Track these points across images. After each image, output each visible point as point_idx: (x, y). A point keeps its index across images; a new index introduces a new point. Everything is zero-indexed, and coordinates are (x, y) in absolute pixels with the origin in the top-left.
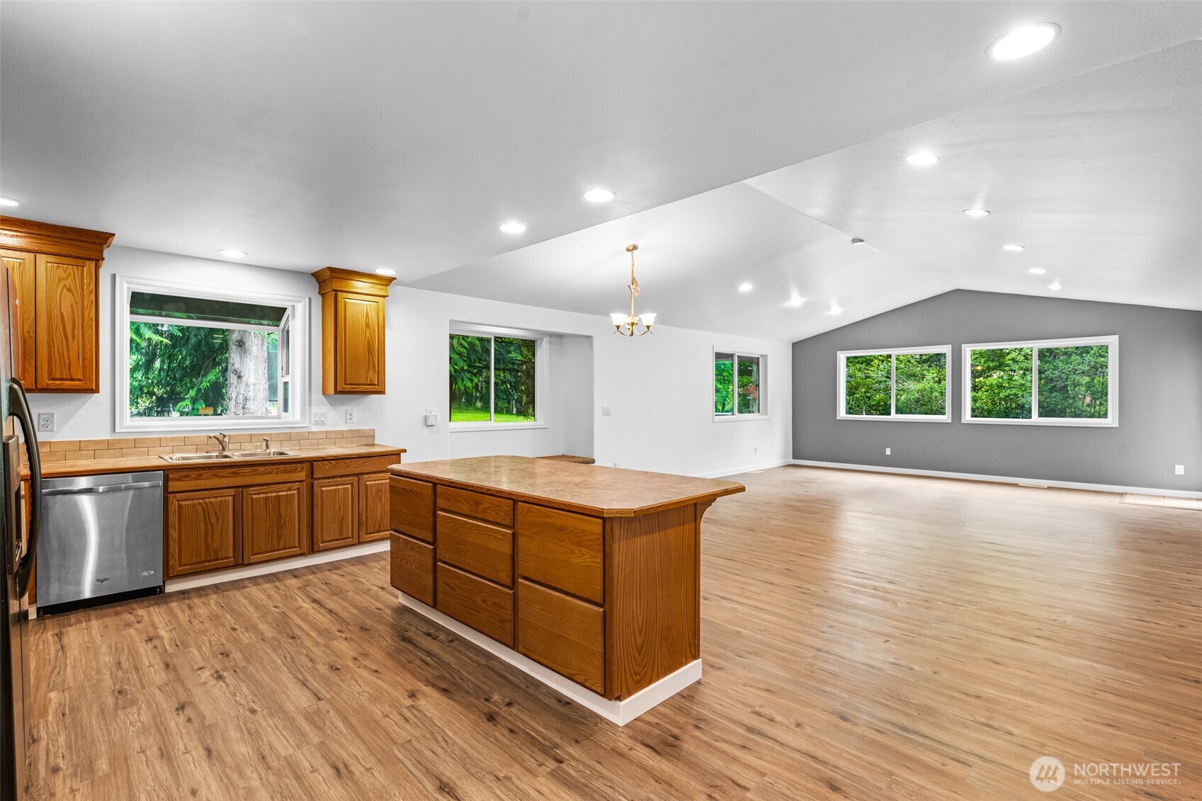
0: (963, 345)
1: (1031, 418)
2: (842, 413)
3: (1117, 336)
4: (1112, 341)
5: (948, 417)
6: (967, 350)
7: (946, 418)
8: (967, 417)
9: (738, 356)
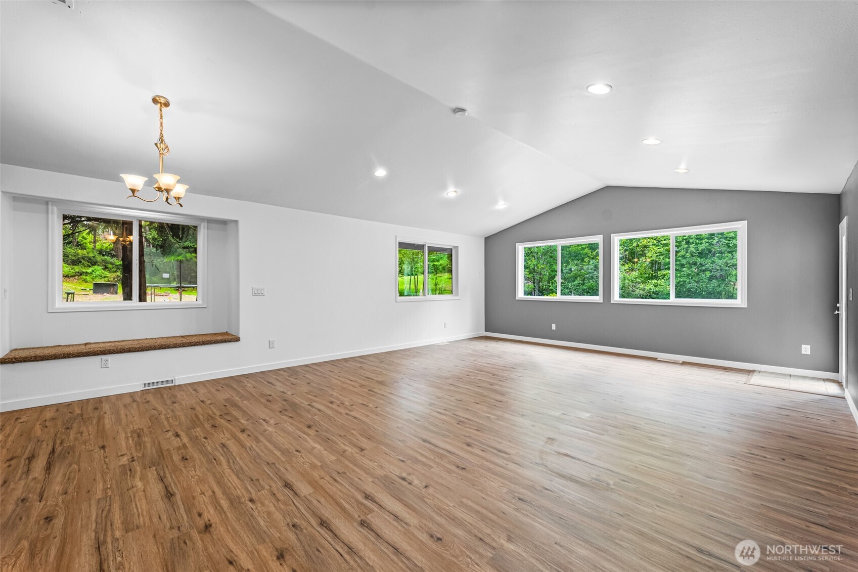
0: (612, 235)
1: (669, 299)
2: (520, 294)
3: (746, 221)
4: (741, 227)
5: (600, 298)
6: (617, 240)
7: (598, 299)
8: (616, 297)
9: (428, 247)
